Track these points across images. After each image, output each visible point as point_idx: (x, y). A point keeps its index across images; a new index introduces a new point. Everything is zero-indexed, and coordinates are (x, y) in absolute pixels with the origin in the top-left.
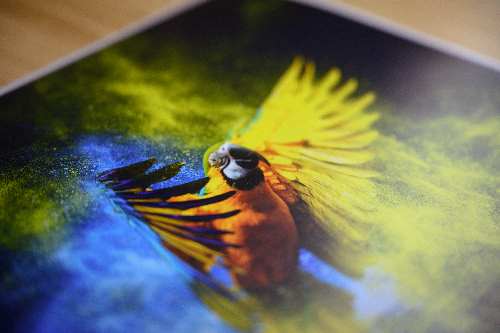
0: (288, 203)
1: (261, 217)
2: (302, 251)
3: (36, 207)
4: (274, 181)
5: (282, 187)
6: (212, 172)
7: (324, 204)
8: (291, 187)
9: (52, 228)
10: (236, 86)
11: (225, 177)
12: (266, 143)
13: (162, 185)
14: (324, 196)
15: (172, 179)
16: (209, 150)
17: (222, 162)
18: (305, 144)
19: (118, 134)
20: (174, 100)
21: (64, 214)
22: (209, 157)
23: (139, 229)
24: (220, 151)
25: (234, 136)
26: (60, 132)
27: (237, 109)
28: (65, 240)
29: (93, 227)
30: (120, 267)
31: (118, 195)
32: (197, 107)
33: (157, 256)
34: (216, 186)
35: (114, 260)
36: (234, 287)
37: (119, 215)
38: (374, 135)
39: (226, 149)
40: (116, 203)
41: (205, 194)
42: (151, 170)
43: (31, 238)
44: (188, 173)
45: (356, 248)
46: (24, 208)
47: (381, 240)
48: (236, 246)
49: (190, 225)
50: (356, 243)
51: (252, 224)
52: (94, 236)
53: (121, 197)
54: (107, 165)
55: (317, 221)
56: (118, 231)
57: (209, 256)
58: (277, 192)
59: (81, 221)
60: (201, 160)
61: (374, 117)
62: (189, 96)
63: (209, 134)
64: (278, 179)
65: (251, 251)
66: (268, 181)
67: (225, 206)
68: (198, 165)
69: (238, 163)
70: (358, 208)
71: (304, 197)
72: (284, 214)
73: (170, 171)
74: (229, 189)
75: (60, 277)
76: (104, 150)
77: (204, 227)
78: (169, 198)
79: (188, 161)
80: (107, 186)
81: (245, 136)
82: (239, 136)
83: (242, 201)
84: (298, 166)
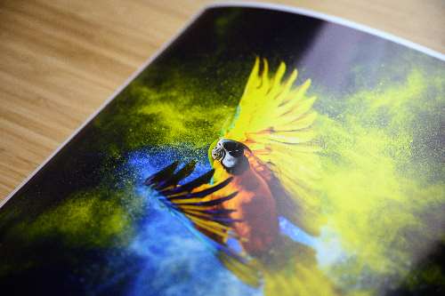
0: (267, 181)
1: (251, 194)
3: (112, 213)
4: (256, 164)
5: (261, 169)
6: (215, 164)
8: (267, 168)
9: (125, 228)
10: (219, 90)
11: (225, 167)
12: (246, 134)
13: (186, 180)
15: (192, 175)
16: (211, 147)
17: (220, 155)
18: (271, 130)
20: (181, 111)
22: (212, 152)
23: (177, 217)
24: (218, 147)
25: (225, 133)
27: (224, 110)
28: (134, 235)
29: (150, 221)
30: (171, 249)
31: (160, 194)
32: (197, 113)
33: (193, 236)
34: (220, 176)
35: (167, 244)
36: (243, 254)
37: (164, 210)
38: (315, 115)
39: (221, 144)
40: (160, 200)
41: (214, 183)
42: (177, 170)
43: (113, 237)
44: (200, 169)
45: (313, 211)
46: (105, 215)
48: (239, 221)
49: (209, 208)
50: (313, 208)
51: (246, 201)
52: (151, 228)
53: (163, 195)
54: (148, 173)
56: (166, 222)
57: (224, 231)
58: (258, 173)
59: (141, 219)
60: (207, 154)
61: (312, 100)
62: (190, 106)
63: (209, 134)
64: (258, 162)
65: (249, 224)
66: (252, 165)
68: (206, 161)
69: (230, 154)
73: (189, 169)
74: (228, 176)
75: (137, 262)
76: (145, 161)
77: (217, 209)
78: (192, 189)
79: (199, 159)
80: (152, 188)
81: (232, 131)
82: (228, 131)
83: (238, 184)
84: (269, 149)
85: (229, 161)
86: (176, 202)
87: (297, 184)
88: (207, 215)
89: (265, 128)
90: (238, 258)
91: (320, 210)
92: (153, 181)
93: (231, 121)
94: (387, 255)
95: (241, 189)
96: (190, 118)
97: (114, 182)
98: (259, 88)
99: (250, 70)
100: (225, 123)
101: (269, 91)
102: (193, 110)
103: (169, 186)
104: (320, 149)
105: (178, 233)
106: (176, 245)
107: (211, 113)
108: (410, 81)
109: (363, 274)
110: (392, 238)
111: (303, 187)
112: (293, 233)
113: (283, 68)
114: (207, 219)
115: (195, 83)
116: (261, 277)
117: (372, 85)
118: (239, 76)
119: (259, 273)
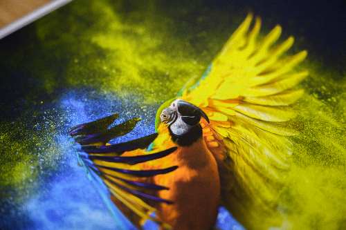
1: (194, 173)
2: (221, 209)
3: (19, 159)
4: (210, 138)
5: (215, 144)
6: (161, 128)
7: (247, 162)
8: (222, 142)
9: (27, 181)
10: (194, 41)
11: (171, 133)
12: (209, 99)
13: (119, 140)
14: (248, 154)
15: (128, 135)
16: (162, 106)
17: (171, 119)
18: (241, 101)
19: (93, 90)
20: (142, 55)
21: (38, 167)
22: (161, 113)
23: (94, 182)
24: (171, 107)
25: (184, 92)
26: (49, 85)
27: (191, 66)
28: (36, 191)
29: (58, 181)
30: (73, 219)
31: (83, 149)
32: (158, 63)
33: (105, 209)
35: (70, 211)
37: (81, 168)
39: (176, 105)
41: (152, 150)
42: (113, 125)
44: (141, 130)
48: (168, 202)
49: (135, 179)
51: (185, 180)
52: (58, 188)
53: (85, 152)
54: (78, 120)
55: (238, 179)
56: (78, 185)
57: (146, 210)
58: (211, 149)
59: (50, 174)
60: (154, 115)
62: (153, 51)
63: (165, 90)
64: (214, 135)
66: (205, 137)
67: (166, 162)
68: (151, 122)
69: (183, 119)
70: (275, 167)
71: (231, 155)
72: (213, 172)
73: (127, 127)
74: (173, 145)
75: (27, 226)
76: (79, 105)
77: (145, 182)
78: (123, 152)
79: (144, 117)
80: (76, 140)
82: (188, 92)
83: (180, 157)
84: (233, 123)
85: (179, 127)
86: (99, 163)
88: (130, 187)
89: (236, 97)
92: (80, 132)
93: (197, 80)
95: (183, 165)
96: (149, 67)
97: (35, 121)
98: (241, 49)
100: (190, 81)
101: (252, 55)
102: (156, 57)
103: (96, 142)
104: (296, 134)
105: (88, 200)
106: (80, 215)
107: (175, 67)
113: (277, 31)
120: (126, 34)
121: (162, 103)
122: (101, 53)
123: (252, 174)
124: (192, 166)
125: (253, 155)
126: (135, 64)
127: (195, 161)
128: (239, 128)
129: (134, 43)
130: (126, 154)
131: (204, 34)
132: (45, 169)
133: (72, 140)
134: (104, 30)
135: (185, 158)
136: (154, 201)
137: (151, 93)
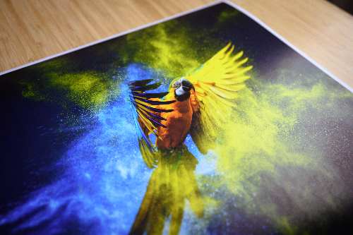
0: (193, 111)
1: (181, 115)
3: (101, 91)
4: (193, 99)
5: (194, 103)
7: (207, 115)
8: (198, 103)
9: (102, 102)
10: (199, 51)
11: (175, 94)
12: (198, 80)
13: (150, 92)
14: (209, 111)
17: (177, 86)
18: (213, 85)
19: (145, 65)
20: (172, 53)
21: (109, 97)
22: (173, 83)
23: (132, 109)
24: (179, 81)
25: (187, 75)
26: (125, 59)
27: (194, 63)
29: (116, 105)
30: (118, 125)
32: (179, 58)
33: (134, 124)
34: (170, 97)
35: (117, 122)
37: (128, 102)
38: (243, 86)
39: (182, 80)
41: (164, 100)
42: (149, 84)
43: (93, 104)
44: (162, 89)
45: (210, 139)
46: (96, 91)
47: (222, 138)
48: (164, 127)
49: (151, 112)
51: (175, 117)
52: (115, 109)
54: (133, 78)
56: (124, 109)
57: (152, 128)
58: (192, 105)
61: (247, 77)
62: (179, 52)
63: (178, 72)
64: (195, 98)
65: (168, 131)
66: (191, 99)
67: (168, 107)
68: (167, 86)
69: (183, 88)
71: (201, 110)
72: (190, 116)
73: (155, 86)
74: (174, 99)
75: (95, 124)
76: (136, 71)
77: (156, 115)
78: (150, 98)
79: (164, 83)
80: (130, 88)
81: (191, 76)
82: (189, 75)
83: (176, 106)
84: (206, 94)
85: (180, 91)
86: (137, 101)
87: (210, 119)
88: (148, 115)
89: (211, 82)
90: (150, 147)
91: (214, 140)
92: (133, 84)
93: (195, 70)
94: (243, 183)
95: (176, 110)
96: (174, 60)
97: (113, 75)
98: (221, 59)
99: (222, 48)
100: (191, 70)
102: (179, 55)
103: (139, 90)
104: (235, 106)
105: (127, 118)
106: (121, 124)
107: (186, 62)
108: (313, 90)
109: (219, 189)
110: (251, 174)
111: (212, 122)
112: (190, 146)
113: (241, 54)
114: (148, 118)
115: (189, 41)
116: (156, 164)
117: (288, 83)
118: (215, 48)
119: (157, 161)
120: (167, 42)
121: (175, 78)
122: (154, 49)
123: (208, 121)
124: (181, 111)
125: (211, 113)
126: (167, 56)
127: (183, 110)
128: (208, 97)
129: (170, 47)
130: (152, 99)
131: (205, 48)
132: (112, 99)
133: (128, 88)
134: (158, 40)
135: (179, 107)
136: (158, 125)
137: (171, 72)
